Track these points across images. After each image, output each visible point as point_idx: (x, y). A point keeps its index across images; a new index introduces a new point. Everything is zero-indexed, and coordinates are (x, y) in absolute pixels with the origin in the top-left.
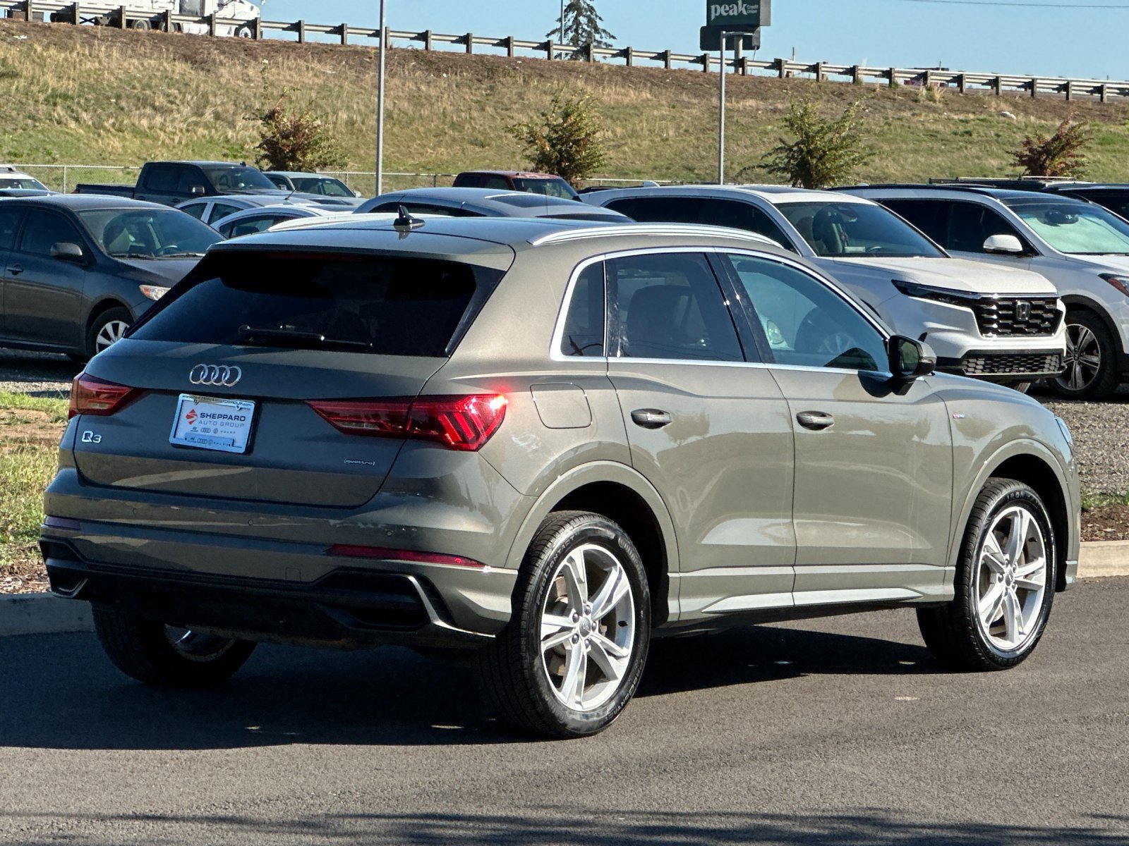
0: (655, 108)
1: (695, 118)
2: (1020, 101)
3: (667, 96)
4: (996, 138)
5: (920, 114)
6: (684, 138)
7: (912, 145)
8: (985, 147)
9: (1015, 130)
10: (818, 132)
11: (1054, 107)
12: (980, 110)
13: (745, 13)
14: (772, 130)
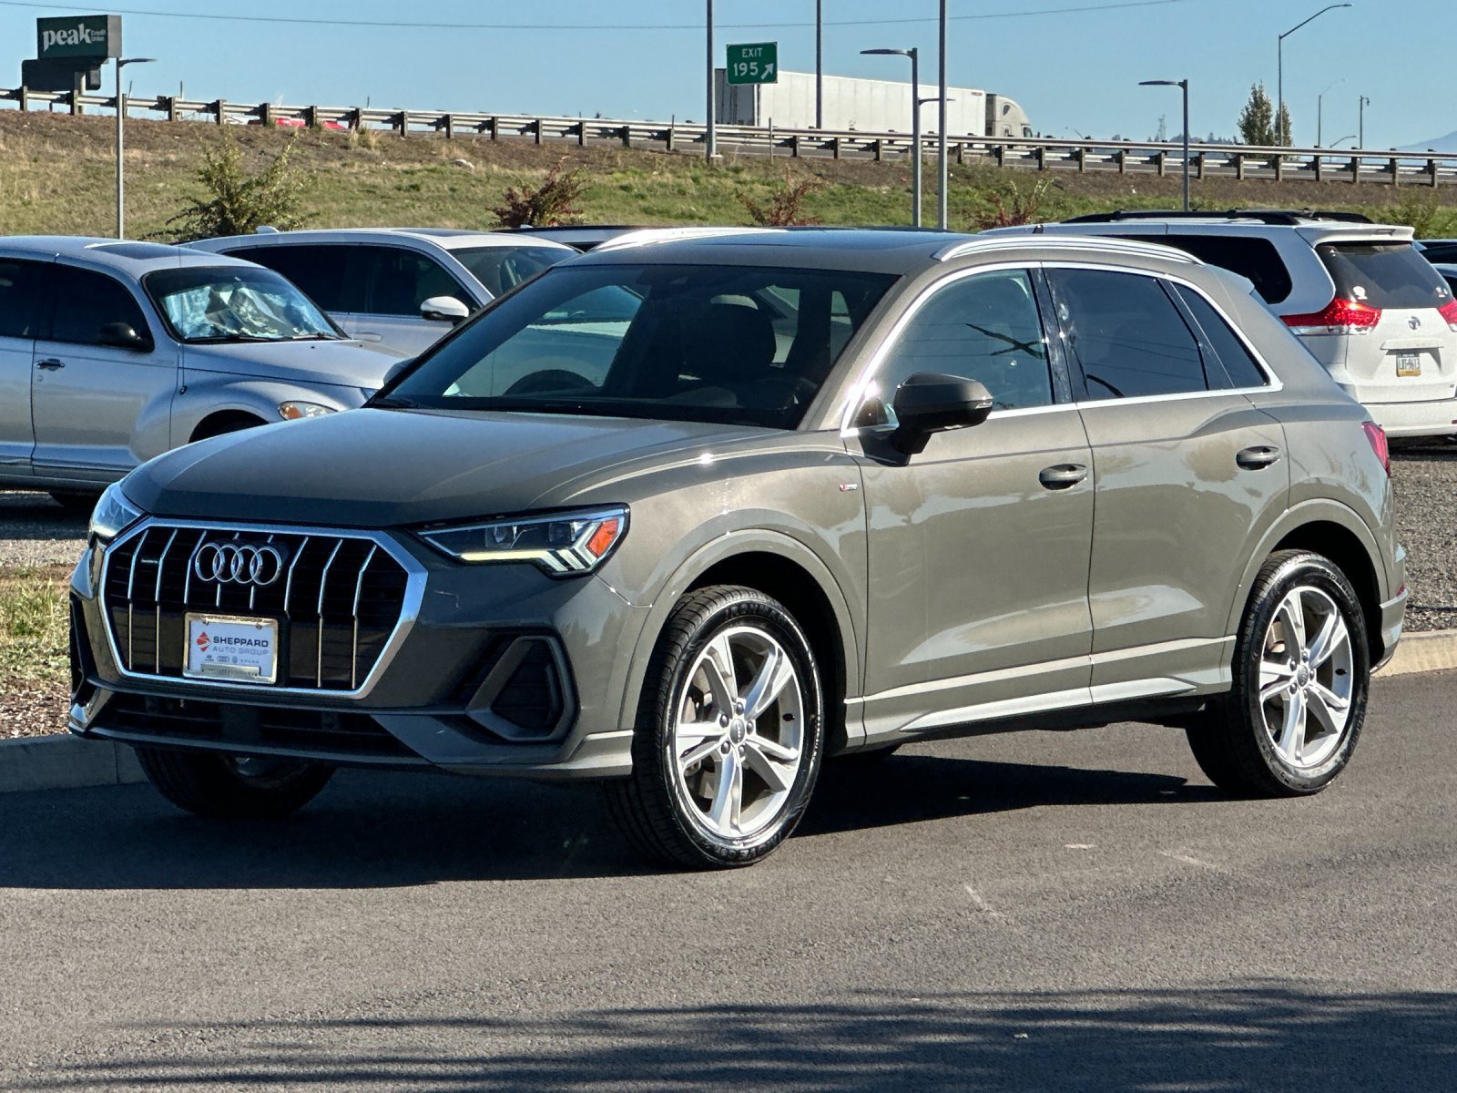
0: (12, 162)
1: (65, 174)
2: (477, 145)
3: (25, 145)
4: (450, 193)
5: (353, 165)
6: (52, 200)
7: (344, 204)
8: (438, 205)
9: (474, 182)
10: (244, 186)
11: (522, 153)
12: (427, 157)
13: (88, 41)
14: (165, 189)
